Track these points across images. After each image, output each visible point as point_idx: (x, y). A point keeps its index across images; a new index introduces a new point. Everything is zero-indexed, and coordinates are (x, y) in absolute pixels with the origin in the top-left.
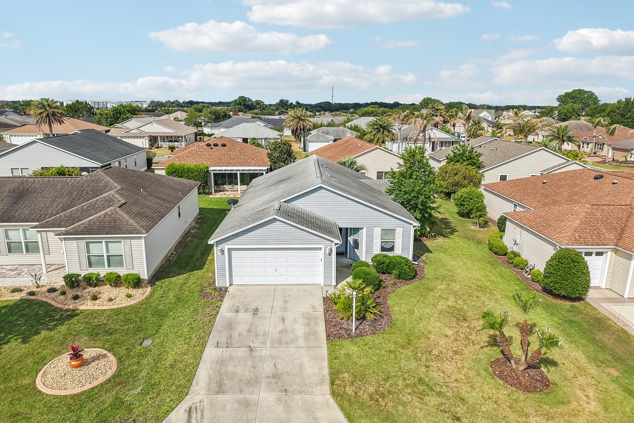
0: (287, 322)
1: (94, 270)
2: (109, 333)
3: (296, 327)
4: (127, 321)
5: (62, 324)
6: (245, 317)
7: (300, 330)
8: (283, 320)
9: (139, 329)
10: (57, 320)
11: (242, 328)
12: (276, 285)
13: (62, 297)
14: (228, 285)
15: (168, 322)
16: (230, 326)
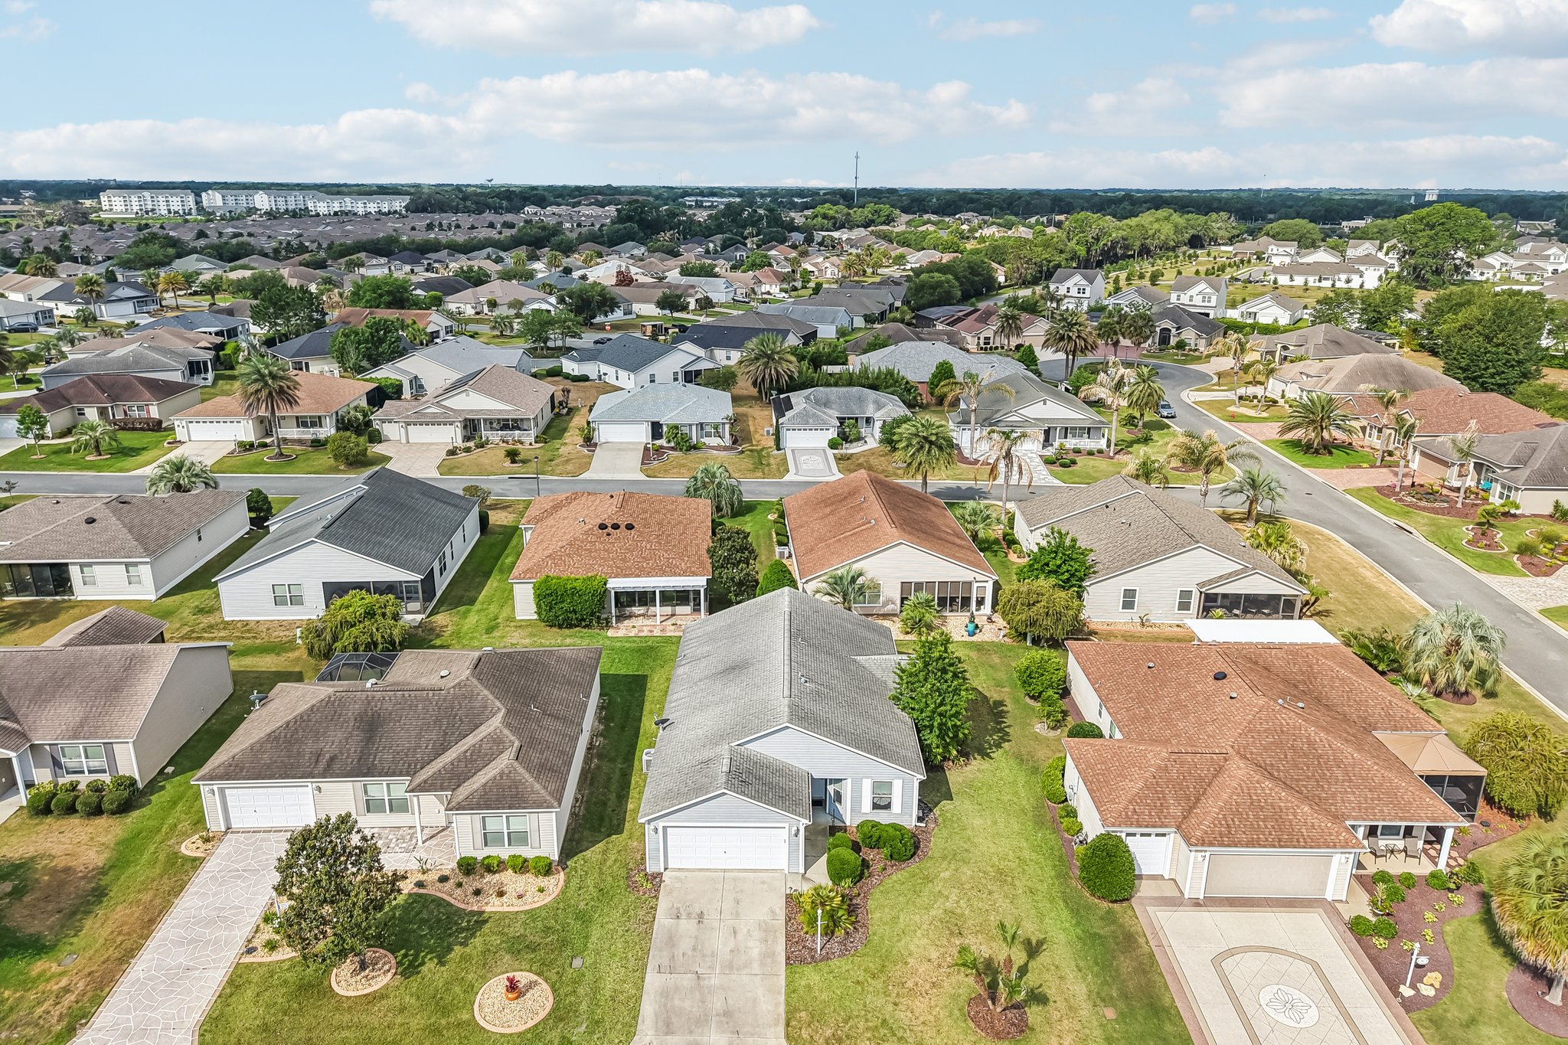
0: (740, 936)
1: (492, 851)
2: (533, 948)
3: (751, 944)
4: (547, 930)
5: (473, 935)
6: (687, 926)
7: (755, 949)
8: (735, 932)
9: (564, 943)
10: (467, 929)
11: (685, 945)
12: (725, 871)
13: (459, 891)
14: (662, 870)
15: (596, 933)
16: (671, 941)
